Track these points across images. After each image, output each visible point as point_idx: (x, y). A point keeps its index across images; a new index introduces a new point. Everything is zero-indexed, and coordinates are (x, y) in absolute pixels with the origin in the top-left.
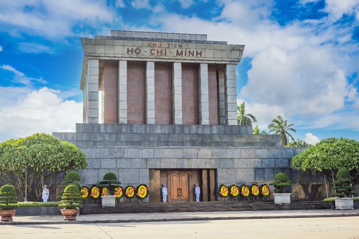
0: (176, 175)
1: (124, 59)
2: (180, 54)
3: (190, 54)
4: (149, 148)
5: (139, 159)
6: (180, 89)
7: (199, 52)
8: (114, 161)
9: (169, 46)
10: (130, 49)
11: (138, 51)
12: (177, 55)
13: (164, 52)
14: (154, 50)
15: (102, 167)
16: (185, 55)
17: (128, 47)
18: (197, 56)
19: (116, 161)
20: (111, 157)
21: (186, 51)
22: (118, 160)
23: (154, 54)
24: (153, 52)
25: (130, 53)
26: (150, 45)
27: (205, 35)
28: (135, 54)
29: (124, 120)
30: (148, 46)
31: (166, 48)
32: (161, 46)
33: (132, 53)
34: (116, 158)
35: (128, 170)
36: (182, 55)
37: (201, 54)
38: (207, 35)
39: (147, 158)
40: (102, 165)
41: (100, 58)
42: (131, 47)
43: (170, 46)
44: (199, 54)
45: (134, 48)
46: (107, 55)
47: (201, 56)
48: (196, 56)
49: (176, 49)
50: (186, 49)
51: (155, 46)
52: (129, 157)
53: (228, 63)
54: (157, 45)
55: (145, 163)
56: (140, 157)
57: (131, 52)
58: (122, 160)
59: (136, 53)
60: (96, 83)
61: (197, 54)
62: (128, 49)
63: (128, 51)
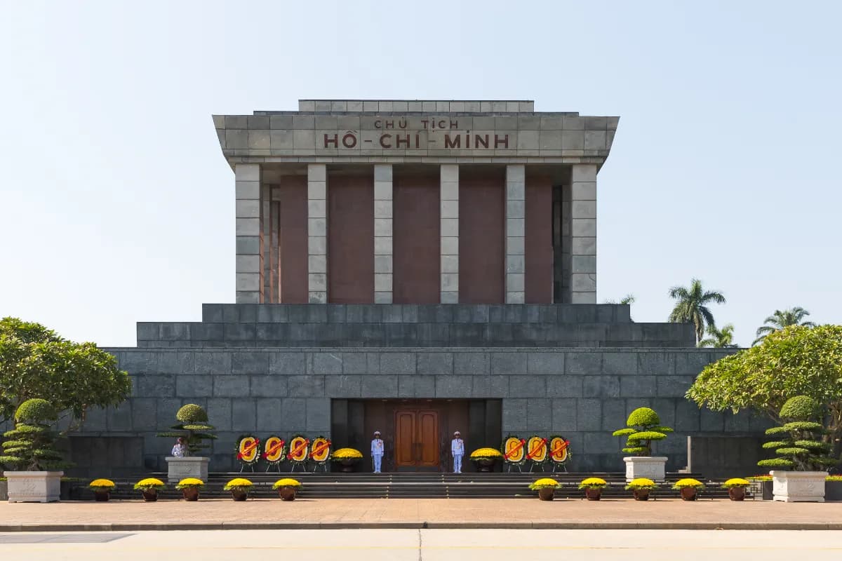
0: (409, 413)
1: (318, 160)
2: (455, 144)
3: (480, 144)
4: (330, 352)
5: (306, 377)
6: (455, 224)
7: (502, 137)
8: (245, 381)
9: (425, 127)
10: (331, 137)
11: (350, 141)
12: (446, 146)
13: (413, 142)
14: (390, 136)
15: (215, 394)
16: (468, 146)
17: (326, 132)
18: (496, 146)
19: (250, 381)
20: (238, 372)
21: (468, 136)
22: (255, 380)
23: (389, 146)
24: (386, 141)
25: (331, 145)
26: (378, 125)
27: (528, 101)
28: (344, 147)
29: (319, 296)
30: (374, 128)
31: (419, 131)
32: (405, 126)
33: (336, 146)
34: (250, 375)
35: (278, 400)
36: (459, 146)
37: (506, 142)
38: (533, 101)
39: (325, 375)
40: (215, 390)
41: (261, 161)
42: (333, 131)
43: (429, 126)
44: (502, 141)
45: (342, 134)
46: (277, 153)
47: (507, 146)
48: (493, 148)
49: (444, 132)
50: (468, 132)
51: (390, 127)
52: (280, 371)
53: (578, 161)
54: (396, 125)
55: (322, 384)
56: (308, 372)
57: (333, 144)
58: (265, 379)
59: (346, 145)
60: (253, 215)
61: (497, 142)
62: (326, 136)
63: (327, 141)
